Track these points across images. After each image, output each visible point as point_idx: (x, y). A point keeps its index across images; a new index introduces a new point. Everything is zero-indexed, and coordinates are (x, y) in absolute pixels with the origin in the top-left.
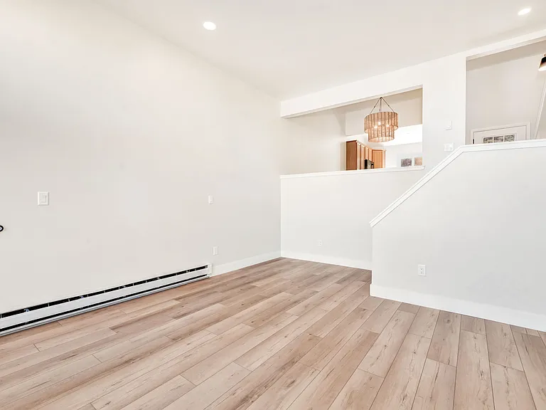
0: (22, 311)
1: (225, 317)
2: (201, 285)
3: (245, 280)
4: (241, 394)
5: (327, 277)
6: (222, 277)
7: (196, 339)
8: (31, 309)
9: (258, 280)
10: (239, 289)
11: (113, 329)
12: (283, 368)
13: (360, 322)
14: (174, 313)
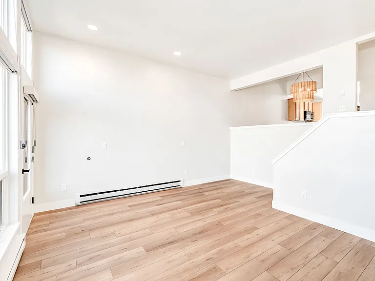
0: (96, 194)
1: (180, 208)
2: (176, 191)
3: (201, 191)
4: (170, 240)
5: (252, 193)
6: (189, 187)
7: (161, 216)
8: (100, 193)
9: (207, 191)
10: (194, 195)
11: (129, 206)
12: (195, 234)
13: (253, 221)
14: (157, 203)
